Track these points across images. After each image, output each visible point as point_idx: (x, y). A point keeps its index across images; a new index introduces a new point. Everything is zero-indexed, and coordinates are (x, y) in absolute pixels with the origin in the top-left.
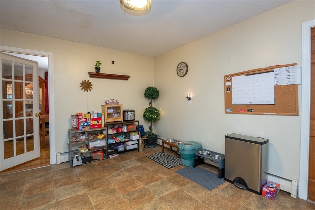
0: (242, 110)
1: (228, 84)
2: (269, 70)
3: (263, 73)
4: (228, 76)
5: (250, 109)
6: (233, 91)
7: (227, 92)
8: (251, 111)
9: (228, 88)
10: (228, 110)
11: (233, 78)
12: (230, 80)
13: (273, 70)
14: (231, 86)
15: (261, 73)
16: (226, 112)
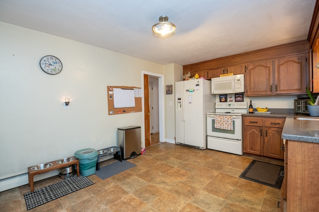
0: (120, 111)
1: (110, 93)
2: (132, 88)
3: (130, 89)
4: (111, 87)
5: (124, 111)
6: (114, 98)
7: (110, 99)
8: (125, 112)
9: (110, 96)
10: (111, 112)
11: (114, 89)
12: (112, 91)
13: (134, 89)
14: (113, 94)
15: (129, 89)
16: (109, 114)
